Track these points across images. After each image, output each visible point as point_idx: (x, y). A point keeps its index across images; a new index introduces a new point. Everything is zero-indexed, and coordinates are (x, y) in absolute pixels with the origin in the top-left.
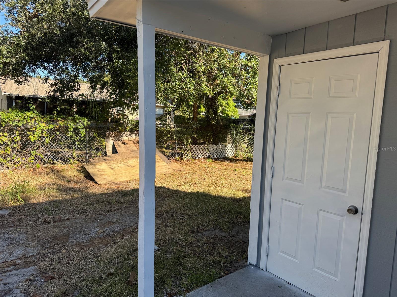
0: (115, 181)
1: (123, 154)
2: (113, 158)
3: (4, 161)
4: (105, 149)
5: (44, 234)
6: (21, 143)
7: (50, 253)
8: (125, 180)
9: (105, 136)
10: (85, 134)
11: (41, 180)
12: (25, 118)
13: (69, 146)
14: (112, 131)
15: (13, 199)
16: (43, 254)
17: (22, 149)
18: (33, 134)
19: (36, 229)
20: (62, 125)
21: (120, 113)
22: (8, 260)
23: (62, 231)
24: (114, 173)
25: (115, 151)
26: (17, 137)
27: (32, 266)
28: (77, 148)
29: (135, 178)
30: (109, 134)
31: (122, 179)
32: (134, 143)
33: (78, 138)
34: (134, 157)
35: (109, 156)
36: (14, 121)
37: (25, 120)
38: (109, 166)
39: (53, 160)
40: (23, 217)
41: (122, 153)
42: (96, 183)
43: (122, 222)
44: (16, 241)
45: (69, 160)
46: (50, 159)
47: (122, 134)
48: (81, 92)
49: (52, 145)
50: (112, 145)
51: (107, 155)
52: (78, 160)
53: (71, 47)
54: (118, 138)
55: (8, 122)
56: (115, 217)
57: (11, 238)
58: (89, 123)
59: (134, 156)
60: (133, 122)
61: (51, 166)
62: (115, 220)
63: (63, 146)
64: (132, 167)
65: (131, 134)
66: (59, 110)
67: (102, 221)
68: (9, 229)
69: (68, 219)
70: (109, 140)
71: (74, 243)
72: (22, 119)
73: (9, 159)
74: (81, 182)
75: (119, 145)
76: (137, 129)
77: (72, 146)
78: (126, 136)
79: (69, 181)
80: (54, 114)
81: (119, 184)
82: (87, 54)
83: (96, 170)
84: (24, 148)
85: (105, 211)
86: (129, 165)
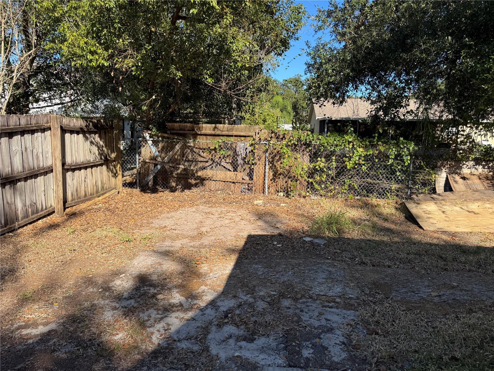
0: (447, 230)
1: (462, 193)
2: (444, 198)
3: (318, 188)
4: (435, 184)
5: (362, 277)
6: (336, 170)
7: (370, 301)
8: (463, 230)
9: (436, 167)
10: (409, 162)
11: (354, 213)
12: (343, 143)
13: (387, 177)
14: (446, 160)
15: (329, 229)
16: (363, 300)
17: (336, 177)
18: (350, 160)
19: (353, 268)
20: (382, 151)
21: (461, 134)
22: (327, 295)
23: (383, 279)
24: (447, 219)
25: (448, 187)
26: (334, 163)
27: (352, 309)
28: (397, 180)
29: (479, 231)
30: (442, 163)
31: (458, 228)
32: (480, 179)
33: (399, 167)
34: (479, 200)
35: (439, 195)
36: (332, 146)
37: (343, 145)
38: (440, 208)
39: (368, 192)
40: (339, 251)
41: (460, 192)
42: (421, 227)
43: (466, 290)
44: (334, 276)
45: (386, 193)
46: (364, 191)
47: (461, 165)
48: (409, 109)
49: (368, 175)
50: (445, 179)
51: (436, 192)
52: (397, 196)
53: (403, 51)
54: (455, 169)
55: (326, 147)
56: (454, 280)
57: (329, 272)
58: (416, 148)
59: (479, 197)
60: (482, 148)
61: (364, 198)
62: (455, 284)
63: (380, 176)
64: (475, 214)
65: (476, 165)
66: (381, 132)
67: (435, 281)
68: (327, 261)
69: (389, 267)
70: (441, 172)
71: (399, 298)
72: (340, 144)
73: (323, 186)
74: (401, 224)
75: (456, 180)
76: (487, 158)
77: (391, 177)
78: (468, 167)
79: (386, 220)
80: (374, 138)
81: (454, 235)
82: (423, 57)
83: (421, 211)
84: (338, 176)
85: (437, 267)
86: (470, 211)
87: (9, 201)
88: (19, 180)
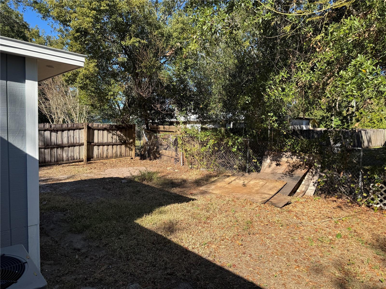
9: (264, 155)
30: (268, 153)
33: (240, 154)
47: (281, 155)
54: (277, 158)
65: (292, 155)
70: (267, 159)
78: (286, 157)
87: (60, 154)
88: (65, 147)
